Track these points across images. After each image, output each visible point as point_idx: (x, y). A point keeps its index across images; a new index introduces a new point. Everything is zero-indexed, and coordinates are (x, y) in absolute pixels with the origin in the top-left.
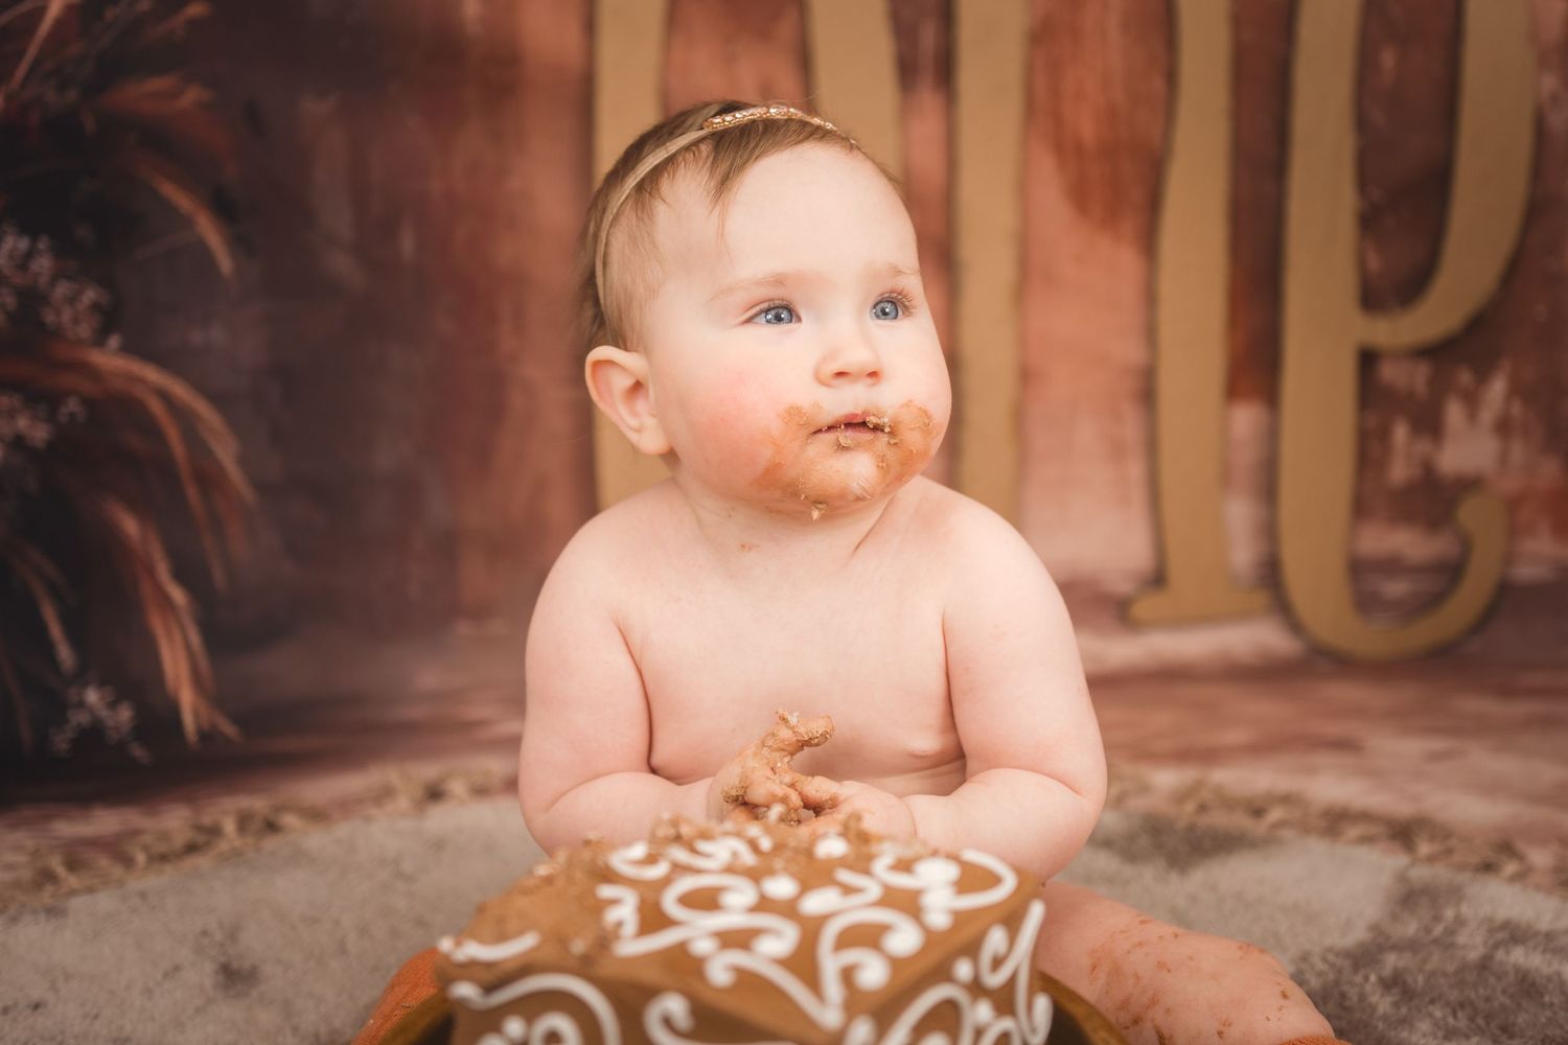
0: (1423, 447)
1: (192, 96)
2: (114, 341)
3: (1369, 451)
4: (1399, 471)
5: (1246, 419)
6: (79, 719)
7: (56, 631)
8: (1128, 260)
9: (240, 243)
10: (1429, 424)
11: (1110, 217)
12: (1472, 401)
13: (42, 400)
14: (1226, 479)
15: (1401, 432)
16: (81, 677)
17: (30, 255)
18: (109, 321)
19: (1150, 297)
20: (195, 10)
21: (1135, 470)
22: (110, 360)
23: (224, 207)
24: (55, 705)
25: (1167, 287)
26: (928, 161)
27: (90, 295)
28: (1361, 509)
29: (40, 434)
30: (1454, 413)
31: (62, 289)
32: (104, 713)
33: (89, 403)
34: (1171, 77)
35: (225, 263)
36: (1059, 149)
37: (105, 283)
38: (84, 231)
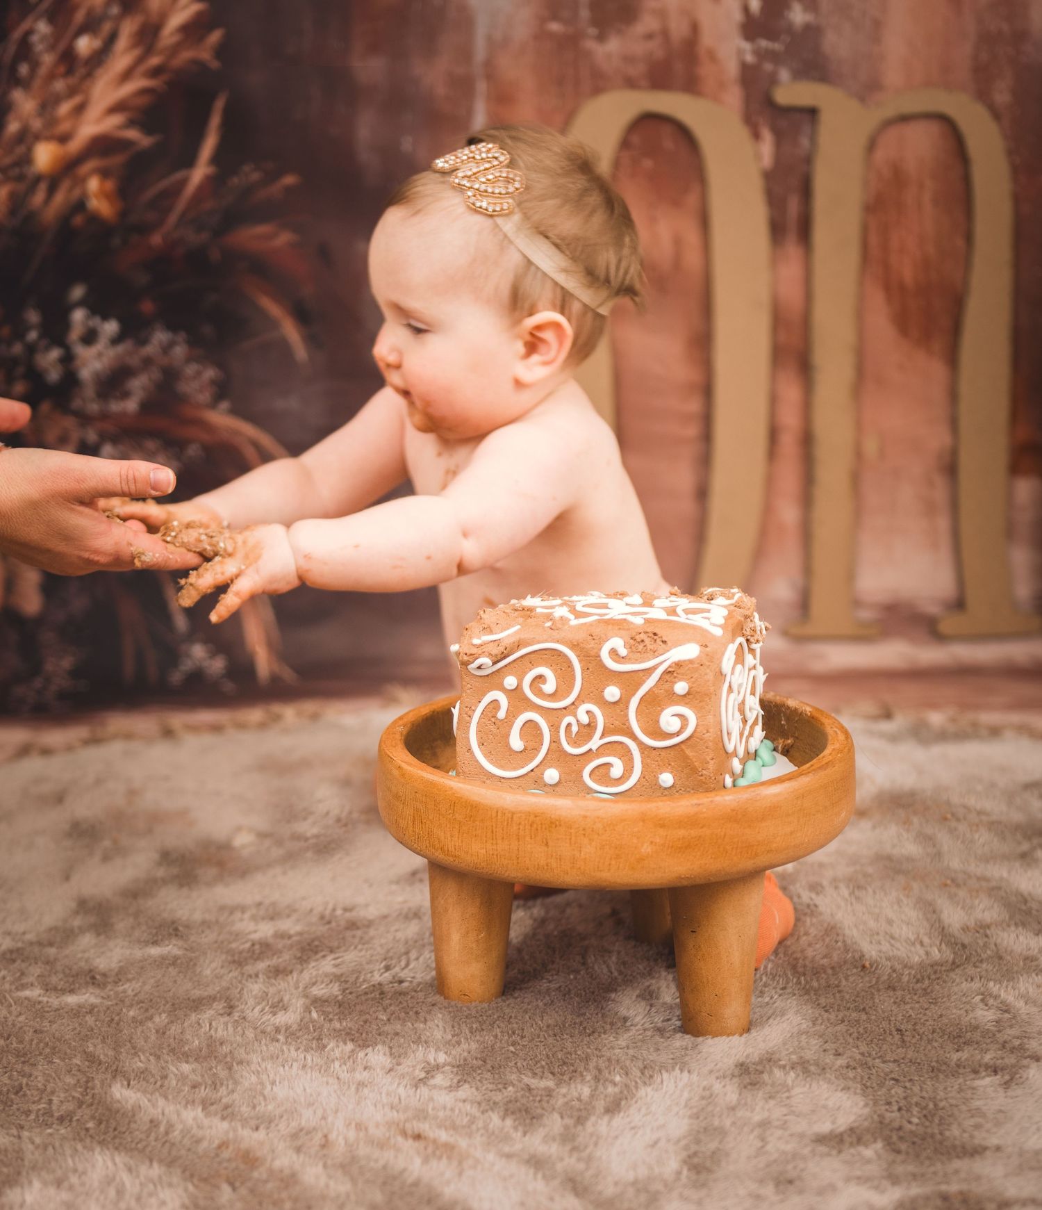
1: (284, 238)
2: (225, 405)
5: (1026, 488)
6: (187, 666)
7: (174, 606)
8: (937, 369)
9: (312, 340)
11: (925, 338)
13: (173, 445)
14: (1010, 532)
16: (191, 637)
17: (171, 344)
18: (222, 391)
19: (953, 395)
20: (289, 180)
21: (943, 523)
22: (220, 418)
23: (302, 315)
24: (172, 656)
25: (965, 388)
26: (792, 294)
27: (210, 373)
31: (191, 369)
32: (206, 664)
33: (207, 448)
34: (969, 238)
35: (300, 351)
36: (887, 288)
37: (221, 365)
38: (208, 330)
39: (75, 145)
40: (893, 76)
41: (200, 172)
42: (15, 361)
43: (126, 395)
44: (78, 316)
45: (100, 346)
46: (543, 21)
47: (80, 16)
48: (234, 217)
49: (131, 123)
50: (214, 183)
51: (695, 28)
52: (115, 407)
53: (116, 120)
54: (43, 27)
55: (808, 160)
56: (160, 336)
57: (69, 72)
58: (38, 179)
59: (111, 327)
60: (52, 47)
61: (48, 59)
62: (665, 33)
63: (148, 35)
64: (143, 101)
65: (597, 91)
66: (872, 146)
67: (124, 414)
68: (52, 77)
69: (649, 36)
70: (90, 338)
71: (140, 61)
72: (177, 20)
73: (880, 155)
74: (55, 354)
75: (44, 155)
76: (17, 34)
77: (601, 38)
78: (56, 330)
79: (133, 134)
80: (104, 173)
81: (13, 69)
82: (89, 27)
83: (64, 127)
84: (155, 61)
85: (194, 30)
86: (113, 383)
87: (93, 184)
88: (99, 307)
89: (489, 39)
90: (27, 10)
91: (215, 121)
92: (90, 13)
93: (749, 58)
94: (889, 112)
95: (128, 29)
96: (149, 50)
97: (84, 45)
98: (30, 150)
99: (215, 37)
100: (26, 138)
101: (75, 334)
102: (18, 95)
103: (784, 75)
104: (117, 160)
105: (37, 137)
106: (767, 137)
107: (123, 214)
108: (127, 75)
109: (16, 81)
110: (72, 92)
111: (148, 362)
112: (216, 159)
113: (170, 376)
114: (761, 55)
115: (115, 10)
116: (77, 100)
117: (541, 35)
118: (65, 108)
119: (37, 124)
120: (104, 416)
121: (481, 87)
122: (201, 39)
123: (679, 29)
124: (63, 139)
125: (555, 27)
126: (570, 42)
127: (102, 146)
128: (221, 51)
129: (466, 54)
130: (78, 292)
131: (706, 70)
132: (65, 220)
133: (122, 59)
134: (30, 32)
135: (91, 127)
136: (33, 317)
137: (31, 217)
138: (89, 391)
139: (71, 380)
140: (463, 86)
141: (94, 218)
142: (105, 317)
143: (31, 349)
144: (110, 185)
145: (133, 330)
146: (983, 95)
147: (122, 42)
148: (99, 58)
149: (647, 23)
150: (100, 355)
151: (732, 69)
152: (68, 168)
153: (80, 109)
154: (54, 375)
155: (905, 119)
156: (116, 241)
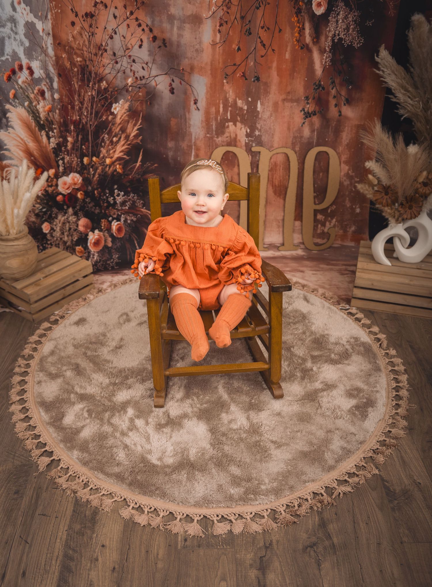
0: (322, 228)
2: (145, 208)
3: (315, 228)
4: (319, 231)
5: (298, 223)
7: (136, 245)
8: (282, 201)
10: (324, 225)
11: (279, 196)
12: (330, 222)
13: (135, 215)
14: (294, 231)
15: (319, 226)
17: (134, 196)
18: (144, 205)
19: (284, 206)
20: (156, 165)
21: (281, 229)
22: (144, 210)
27: (141, 202)
28: (313, 237)
29: (135, 219)
30: (327, 224)
31: (138, 201)
33: (141, 216)
34: (289, 176)
36: (272, 186)
37: (143, 200)
38: (141, 194)
39: (114, 159)
40: (276, 145)
41: (138, 164)
42: (104, 200)
43: (126, 206)
44: (116, 191)
45: (121, 196)
46: (206, 134)
47: (114, 133)
48: (145, 173)
49: (125, 154)
50: (141, 166)
51: (236, 135)
52: (124, 208)
53: (122, 154)
54: (106, 136)
55: (258, 161)
56: (132, 195)
57: (112, 145)
58: (107, 165)
59: (123, 193)
60: (108, 140)
61: (108, 142)
62: (230, 136)
63: (127, 137)
64: (127, 150)
65: (216, 148)
66: (271, 158)
67: (126, 209)
68: (109, 146)
69: (227, 137)
70: (118, 195)
71: (126, 142)
72: (133, 134)
73: (272, 160)
74: (112, 198)
75: (108, 161)
76: (101, 137)
77: (217, 137)
78: (112, 194)
79: (125, 156)
80: (120, 164)
81: (101, 144)
82: (116, 136)
83: (112, 155)
84: (129, 143)
85: (136, 136)
86: (123, 203)
87: (118, 166)
88: (120, 190)
89: (195, 138)
90: (103, 133)
91: (141, 154)
92: (115, 133)
93: (247, 141)
94: (274, 152)
95: (123, 136)
96: (127, 141)
97: (115, 139)
98: (105, 160)
99: (141, 138)
100: (104, 157)
101: (116, 194)
102: (102, 149)
103: (254, 145)
104: (123, 161)
105: (106, 157)
106: (250, 157)
107: (124, 172)
108: (123, 145)
109: (102, 147)
110: (113, 149)
111: (130, 199)
112: (141, 161)
113: (134, 202)
114: (249, 141)
115: (120, 133)
116: (114, 150)
117: (205, 137)
118: (111, 152)
119: (106, 155)
120: (122, 210)
121: (193, 147)
122: (138, 138)
123: (233, 136)
124: (111, 158)
125: (208, 135)
126: (212, 138)
127: (119, 159)
128: (141, 141)
129: (190, 140)
130: (116, 187)
131: (238, 143)
132: (113, 173)
133: (122, 142)
134: (104, 137)
135: (116, 155)
136: (107, 191)
137: (106, 172)
138: (119, 205)
139: (115, 203)
140: (190, 147)
141: (118, 173)
142: (121, 192)
143: (107, 197)
144: (121, 167)
145: (126, 194)
146: (293, 149)
147: (122, 139)
148: (118, 142)
149: (227, 134)
150: (120, 199)
151: (244, 143)
152: (113, 163)
153: (115, 152)
154: (112, 202)
155: (278, 153)
156: (123, 177)
